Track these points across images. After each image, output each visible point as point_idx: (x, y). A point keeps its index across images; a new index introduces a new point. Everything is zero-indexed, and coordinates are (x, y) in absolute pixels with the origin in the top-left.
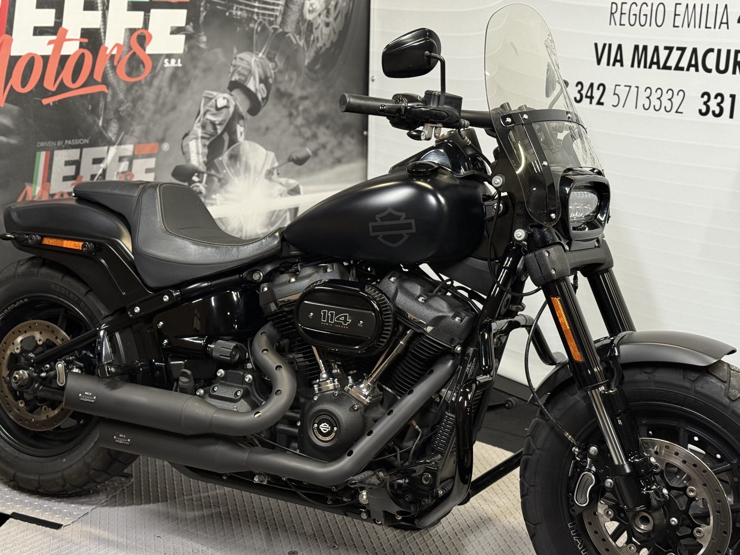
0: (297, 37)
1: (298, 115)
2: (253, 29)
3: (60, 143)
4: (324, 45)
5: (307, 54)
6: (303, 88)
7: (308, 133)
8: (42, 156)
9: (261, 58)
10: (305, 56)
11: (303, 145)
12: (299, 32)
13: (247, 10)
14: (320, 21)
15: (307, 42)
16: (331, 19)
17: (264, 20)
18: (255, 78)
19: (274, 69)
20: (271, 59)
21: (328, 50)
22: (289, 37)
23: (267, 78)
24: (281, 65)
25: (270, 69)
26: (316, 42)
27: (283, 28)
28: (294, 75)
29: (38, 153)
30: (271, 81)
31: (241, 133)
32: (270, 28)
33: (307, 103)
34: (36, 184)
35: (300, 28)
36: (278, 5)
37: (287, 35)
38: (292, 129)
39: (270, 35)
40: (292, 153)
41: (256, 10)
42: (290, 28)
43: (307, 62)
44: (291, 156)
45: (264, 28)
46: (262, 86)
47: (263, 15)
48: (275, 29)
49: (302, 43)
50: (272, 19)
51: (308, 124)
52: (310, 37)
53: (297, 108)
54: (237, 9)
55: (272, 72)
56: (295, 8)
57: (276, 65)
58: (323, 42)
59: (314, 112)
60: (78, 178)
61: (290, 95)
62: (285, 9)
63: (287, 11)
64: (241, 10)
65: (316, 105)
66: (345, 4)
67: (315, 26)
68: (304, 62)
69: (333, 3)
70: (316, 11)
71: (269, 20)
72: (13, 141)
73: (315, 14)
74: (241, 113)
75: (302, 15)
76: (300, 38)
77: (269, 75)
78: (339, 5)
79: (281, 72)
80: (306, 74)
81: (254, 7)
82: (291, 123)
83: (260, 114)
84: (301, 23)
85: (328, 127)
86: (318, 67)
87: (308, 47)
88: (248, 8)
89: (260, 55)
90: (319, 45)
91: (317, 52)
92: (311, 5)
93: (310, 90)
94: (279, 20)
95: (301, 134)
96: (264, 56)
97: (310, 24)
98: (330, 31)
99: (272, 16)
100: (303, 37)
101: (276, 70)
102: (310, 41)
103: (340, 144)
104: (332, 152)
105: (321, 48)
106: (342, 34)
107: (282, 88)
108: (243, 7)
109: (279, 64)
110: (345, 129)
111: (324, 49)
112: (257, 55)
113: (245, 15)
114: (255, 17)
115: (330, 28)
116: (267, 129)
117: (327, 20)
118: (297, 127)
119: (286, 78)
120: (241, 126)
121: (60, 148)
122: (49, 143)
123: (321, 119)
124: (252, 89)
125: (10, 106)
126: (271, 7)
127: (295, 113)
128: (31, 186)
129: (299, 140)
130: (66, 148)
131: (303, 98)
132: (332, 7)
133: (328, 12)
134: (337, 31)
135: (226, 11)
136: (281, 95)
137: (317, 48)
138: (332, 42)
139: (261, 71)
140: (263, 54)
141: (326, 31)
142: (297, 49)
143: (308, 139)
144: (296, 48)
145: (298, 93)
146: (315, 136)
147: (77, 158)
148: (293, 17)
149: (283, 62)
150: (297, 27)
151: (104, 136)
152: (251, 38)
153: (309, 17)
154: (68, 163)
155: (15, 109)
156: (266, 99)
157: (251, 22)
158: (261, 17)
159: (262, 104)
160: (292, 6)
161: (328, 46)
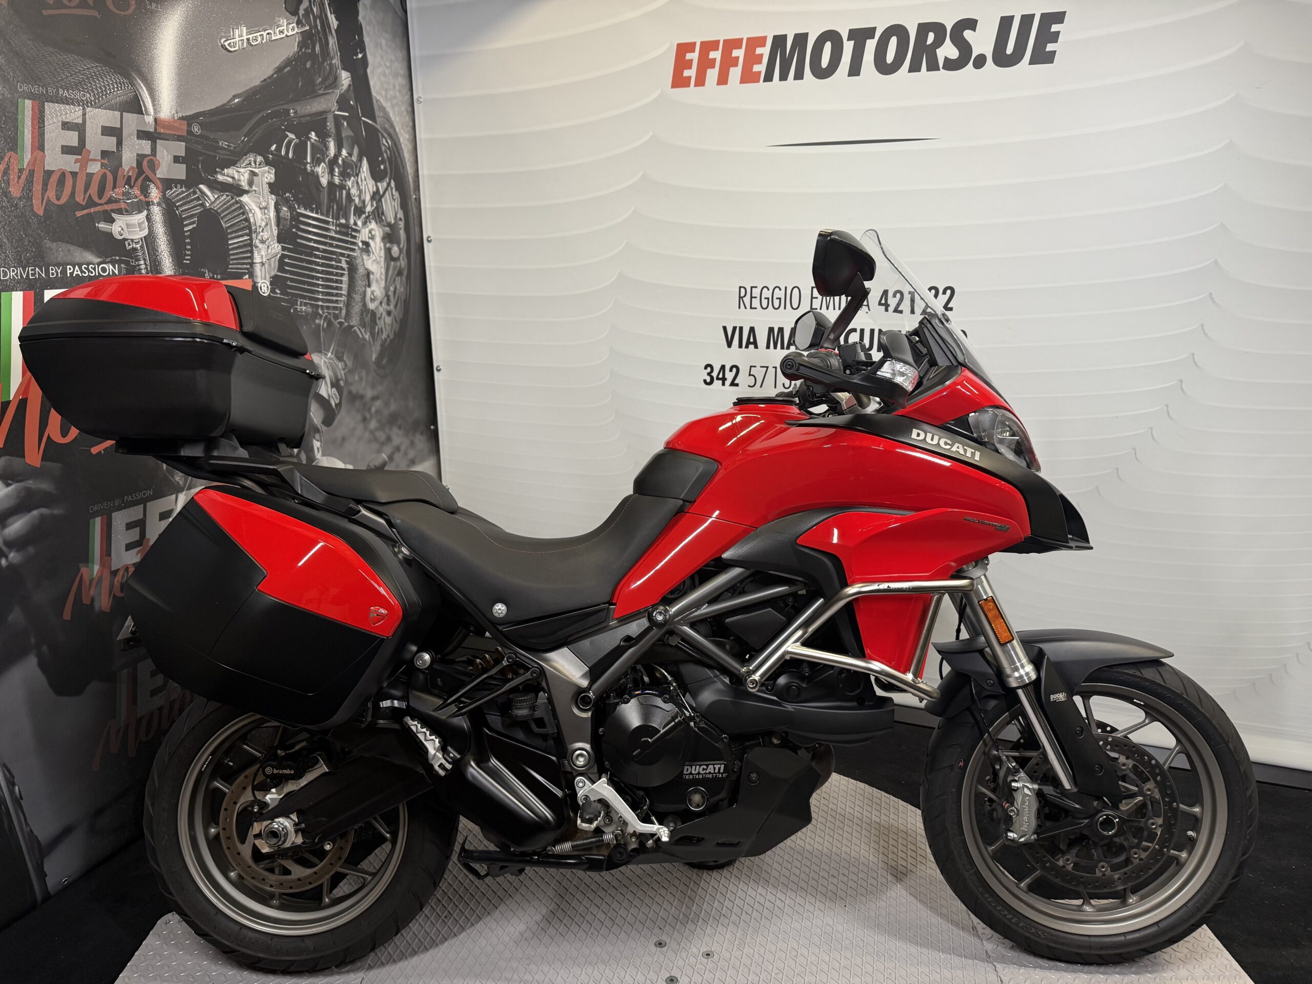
0: (363, 330)
1: (371, 418)
2: (319, 325)
3: (117, 503)
4: (388, 336)
5: (373, 349)
6: (373, 387)
7: (382, 436)
8: (98, 523)
9: (330, 359)
10: (371, 351)
11: (379, 451)
12: (363, 324)
13: (310, 304)
14: (382, 310)
15: (372, 334)
16: (392, 307)
17: (329, 313)
18: (326, 383)
19: (344, 369)
20: (340, 359)
21: (392, 341)
22: (355, 331)
23: (338, 380)
24: (350, 364)
25: (340, 371)
26: (380, 334)
27: (348, 322)
28: (364, 374)
29: (91, 521)
30: (342, 383)
31: (318, 449)
32: (336, 323)
33: (378, 403)
34: (93, 563)
35: (364, 320)
36: (341, 295)
37: (353, 329)
38: (367, 434)
39: (337, 330)
40: (370, 462)
41: (320, 303)
42: (355, 321)
43: (374, 356)
44: (369, 466)
45: (330, 324)
46: (334, 389)
47: (328, 308)
48: (341, 323)
49: (367, 336)
50: (337, 312)
51: (381, 427)
52: (375, 329)
53: (369, 410)
54: (301, 305)
55: (343, 372)
56: (357, 298)
57: (346, 365)
58: (387, 333)
59: (386, 413)
60: (145, 541)
61: (362, 397)
62: (348, 299)
63: (350, 301)
64: (306, 304)
65: (387, 404)
66: (402, 289)
67: (378, 315)
68: (372, 357)
69: (392, 289)
70: (378, 300)
71: (334, 313)
72: (57, 511)
73: (377, 303)
74: (316, 425)
75: (365, 305)
76: (365, 331)
77: (340, 377)
78: (397, 291)
79: (351, 371)
80: (374, 371)
81: (318, 300)
82: (366, 429)
83: (336, 422)
84: (364, 314)
85: (400, 427)
86: (384, 362)
87: (374, 341)
88: (312, 302)
89: (329, 354)
90: (384, 336)
91: (382, 345)
92: (372, 293)
93: (380, 388)
94: (344, 312)
95: (376, 439)
96: (333, 356)
97: (373, 313)
98: (392, 320)
99: (335, 308)
100: (368, 330)
101: (346, 371)
102: (375, 332)
103: (412, 444)
104: (406, 453)
105: (386, 339)
106: (403, 322)
107: (354, 389)
108: (307, 301)
109: (348, 363)
110: (414, 427)
111: (388, 340)
112: (327, 355)
113: (310, 310)
114: (321, 312)
115: (392, 315)
116: (344, 439)
117: (388, 308)
118: (372, 432)
119: (357, 378)
120: (318, 441)
121: (120, 508)
122: (105, 504)
123: (393, 419)
124: (325, 395)
125: (49, 464)
126: (334, 298)
127: (368, 416)
128: (88, 567)
129: (375, 446)
130: (125, 508)
131: (375, 398)
132: (391, 293)
133: (388, 300)
134: (398, 320)
135: (291, 308)
136: (354, 398)
137: (382, 341)
138: (395, 332)
139: (331, 373)
140: (332, 353)
141: (388, 320)
142: (363, 344)
143: (382, 444)
144: (362, 342)
145: (369, 393)
146: (389, 439)
147: (141, 516)
148: (357, 309)
149: (352, 359)
150: (361, 318)
151: (171, 480)
152: (318, 336)
153: (372, 306)
154: (129, 526)
155: (56, 467)
156: (339, 405)
157: (317, 318)
158: (326, 311)
159: (336, 412)
160: (354, 296)
161: (392, 337)
